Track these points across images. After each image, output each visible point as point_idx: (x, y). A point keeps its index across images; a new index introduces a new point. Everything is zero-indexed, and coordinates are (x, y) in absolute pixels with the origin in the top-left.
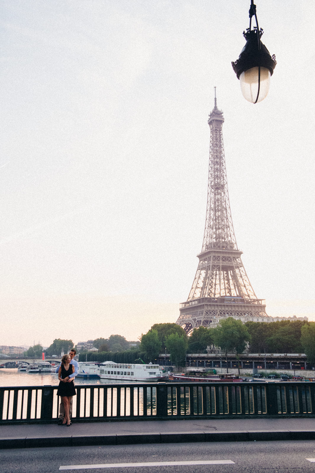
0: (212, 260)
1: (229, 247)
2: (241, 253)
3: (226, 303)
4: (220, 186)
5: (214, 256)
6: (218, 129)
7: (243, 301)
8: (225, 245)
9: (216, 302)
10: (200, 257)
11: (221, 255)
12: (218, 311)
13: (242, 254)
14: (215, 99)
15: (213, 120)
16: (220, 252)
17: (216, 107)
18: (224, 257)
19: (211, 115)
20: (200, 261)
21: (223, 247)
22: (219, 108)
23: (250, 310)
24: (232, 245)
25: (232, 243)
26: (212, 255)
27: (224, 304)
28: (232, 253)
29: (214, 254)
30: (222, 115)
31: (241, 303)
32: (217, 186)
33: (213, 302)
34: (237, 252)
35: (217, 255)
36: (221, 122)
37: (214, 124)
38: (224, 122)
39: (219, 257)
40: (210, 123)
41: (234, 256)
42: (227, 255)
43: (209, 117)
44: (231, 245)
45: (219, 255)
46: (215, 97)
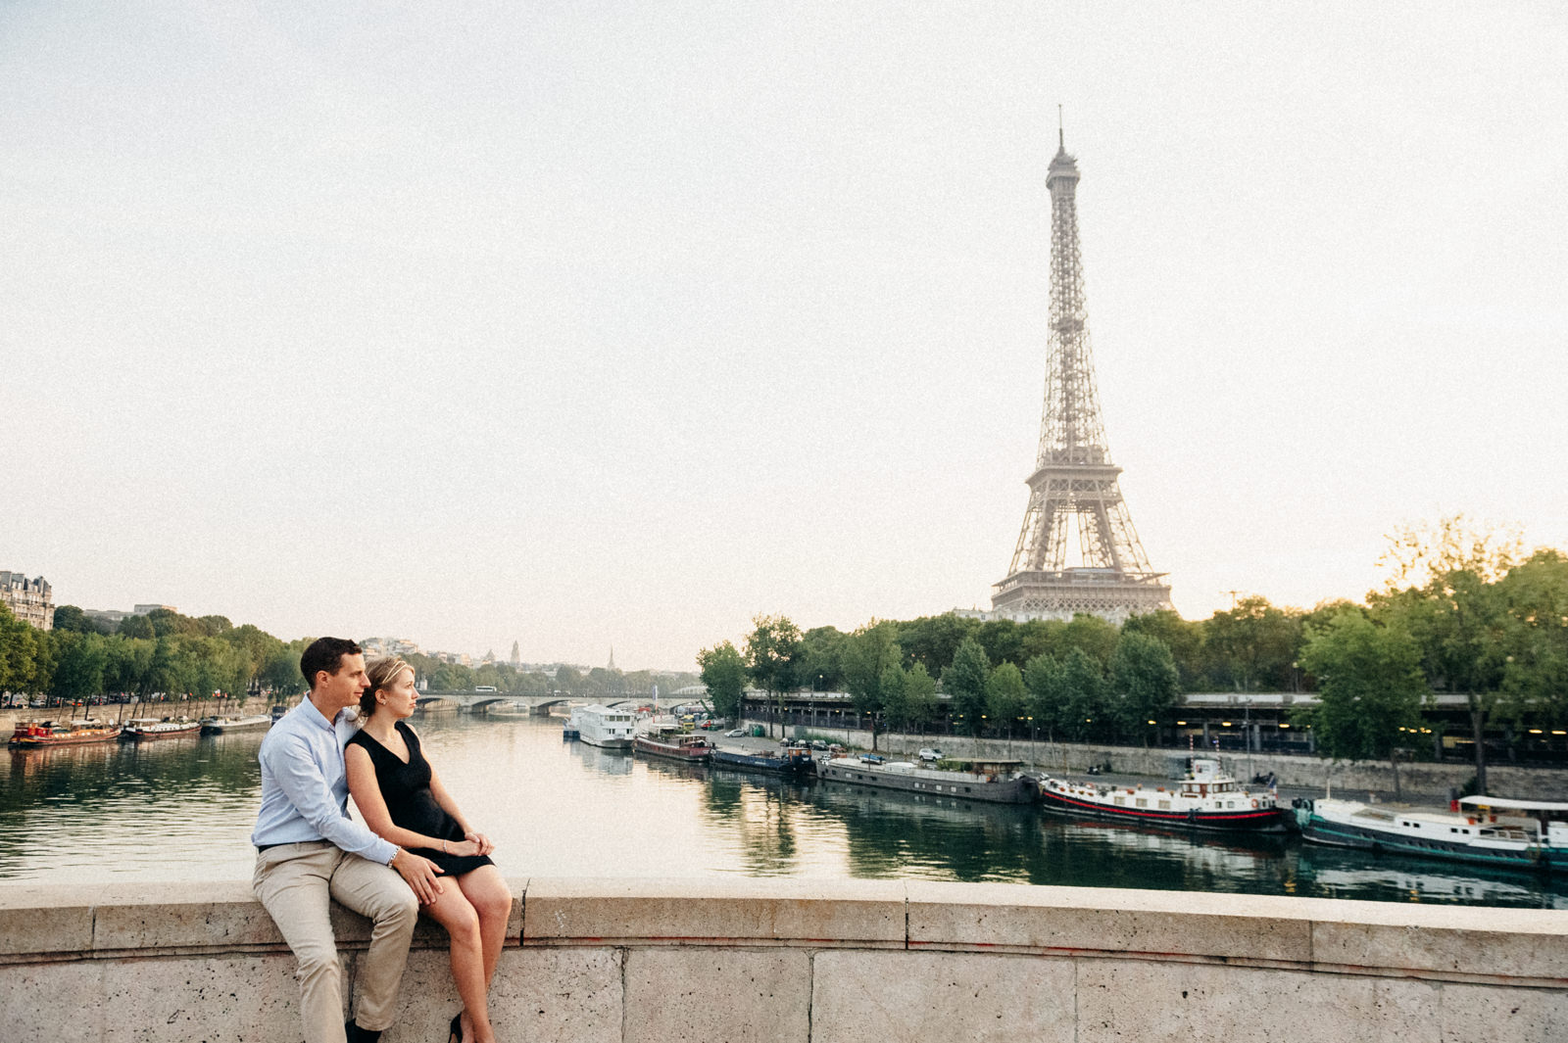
0: (1047, 490)
1: (1090, 459)
2: (1118, 471)
3: (1074, 583)
4: (1072, 323)
5: (1054, 481)
6: (1066, 197)
7: (1117, 577)
8: (1081, 454)
9: (1059, 580)
10: (1031, 482)
11: (1070, 478)
12: (1056, 600)
13: (1120, 475)
14: (1061, 130)
15: (1055, 178)
16: (1069, 470)
17: (1062, 149)
18: (1076, 481)
19: (1052, 168)
20: (1033, 492)
21: (1076, 459)
22: (1069, 151)
23: (1133, 597)
24: (1098, 454)
25: (1100, 450)
26: (1049, 478)
27: (1069, 586)
28: (1095, 472)
29: (1053, 476)
30: (1076, 164)
31: (1113, 583)
32: (1064, 325)
33: (1052, 581)
34: (1108, 468)
35: (1059, 477)
36: (1073, 180)
37: (1057, 186)
38: (1078, 179)
39: (1065, 481)
40: (1050, 185)
41: (1100, 478)
42: (1083, 478)
43: (1048, 172)
44: (1098, 452)
45: (1065, 477)
46: (1059, 127)
